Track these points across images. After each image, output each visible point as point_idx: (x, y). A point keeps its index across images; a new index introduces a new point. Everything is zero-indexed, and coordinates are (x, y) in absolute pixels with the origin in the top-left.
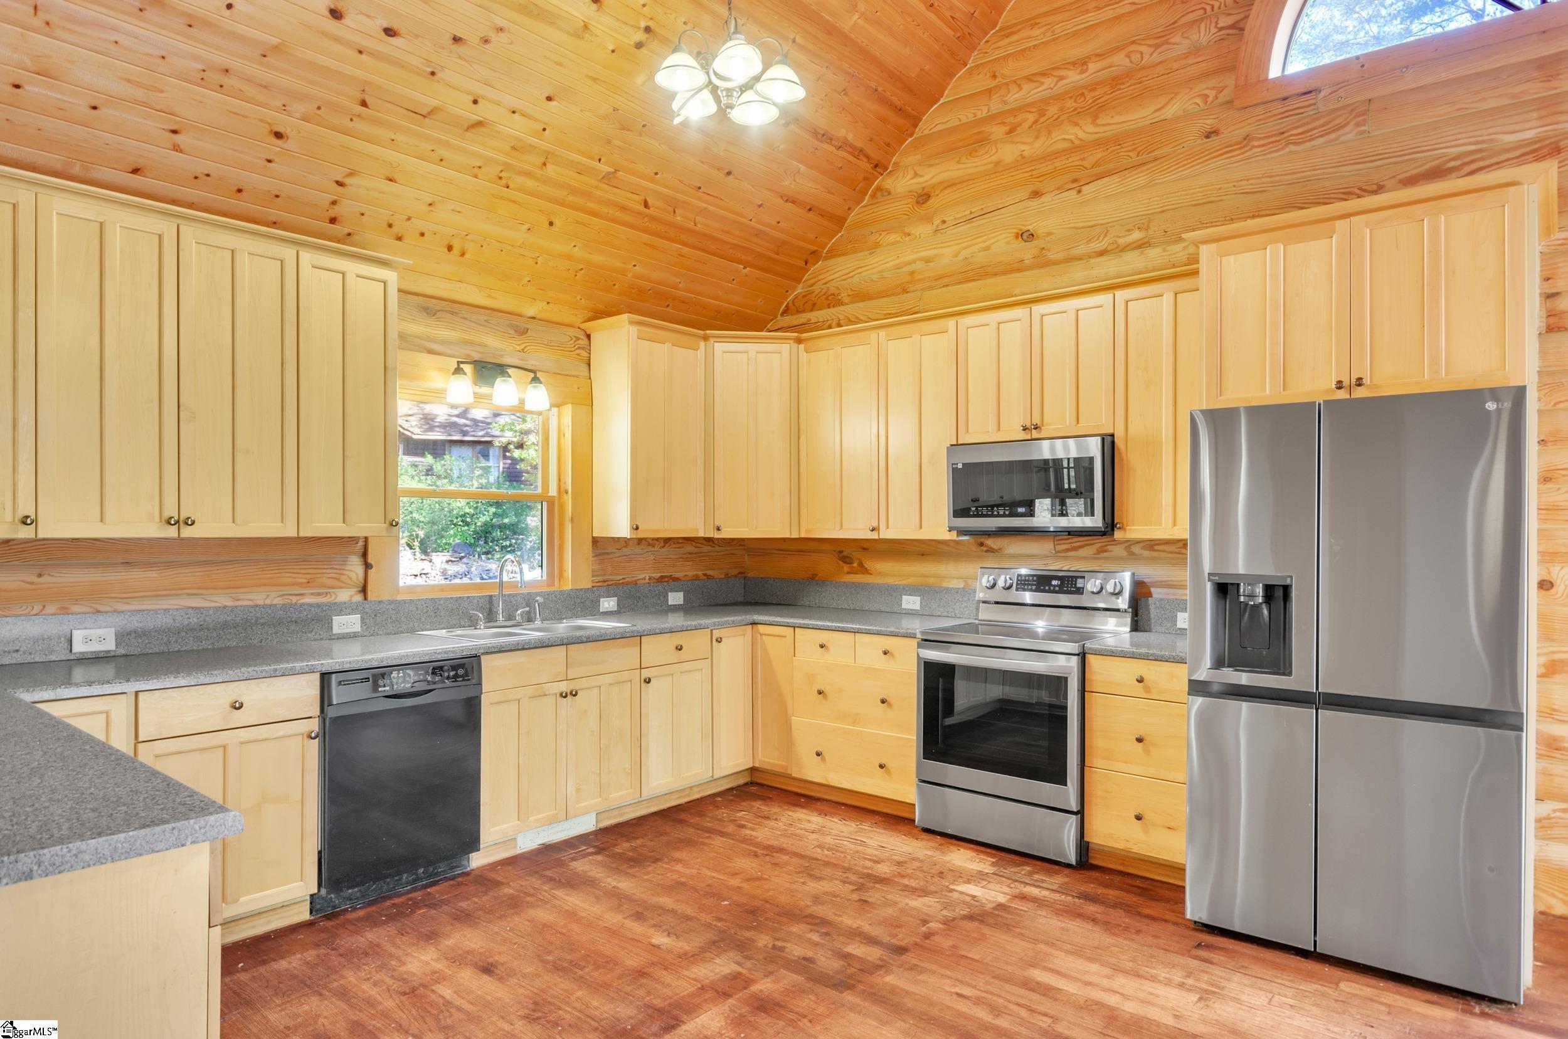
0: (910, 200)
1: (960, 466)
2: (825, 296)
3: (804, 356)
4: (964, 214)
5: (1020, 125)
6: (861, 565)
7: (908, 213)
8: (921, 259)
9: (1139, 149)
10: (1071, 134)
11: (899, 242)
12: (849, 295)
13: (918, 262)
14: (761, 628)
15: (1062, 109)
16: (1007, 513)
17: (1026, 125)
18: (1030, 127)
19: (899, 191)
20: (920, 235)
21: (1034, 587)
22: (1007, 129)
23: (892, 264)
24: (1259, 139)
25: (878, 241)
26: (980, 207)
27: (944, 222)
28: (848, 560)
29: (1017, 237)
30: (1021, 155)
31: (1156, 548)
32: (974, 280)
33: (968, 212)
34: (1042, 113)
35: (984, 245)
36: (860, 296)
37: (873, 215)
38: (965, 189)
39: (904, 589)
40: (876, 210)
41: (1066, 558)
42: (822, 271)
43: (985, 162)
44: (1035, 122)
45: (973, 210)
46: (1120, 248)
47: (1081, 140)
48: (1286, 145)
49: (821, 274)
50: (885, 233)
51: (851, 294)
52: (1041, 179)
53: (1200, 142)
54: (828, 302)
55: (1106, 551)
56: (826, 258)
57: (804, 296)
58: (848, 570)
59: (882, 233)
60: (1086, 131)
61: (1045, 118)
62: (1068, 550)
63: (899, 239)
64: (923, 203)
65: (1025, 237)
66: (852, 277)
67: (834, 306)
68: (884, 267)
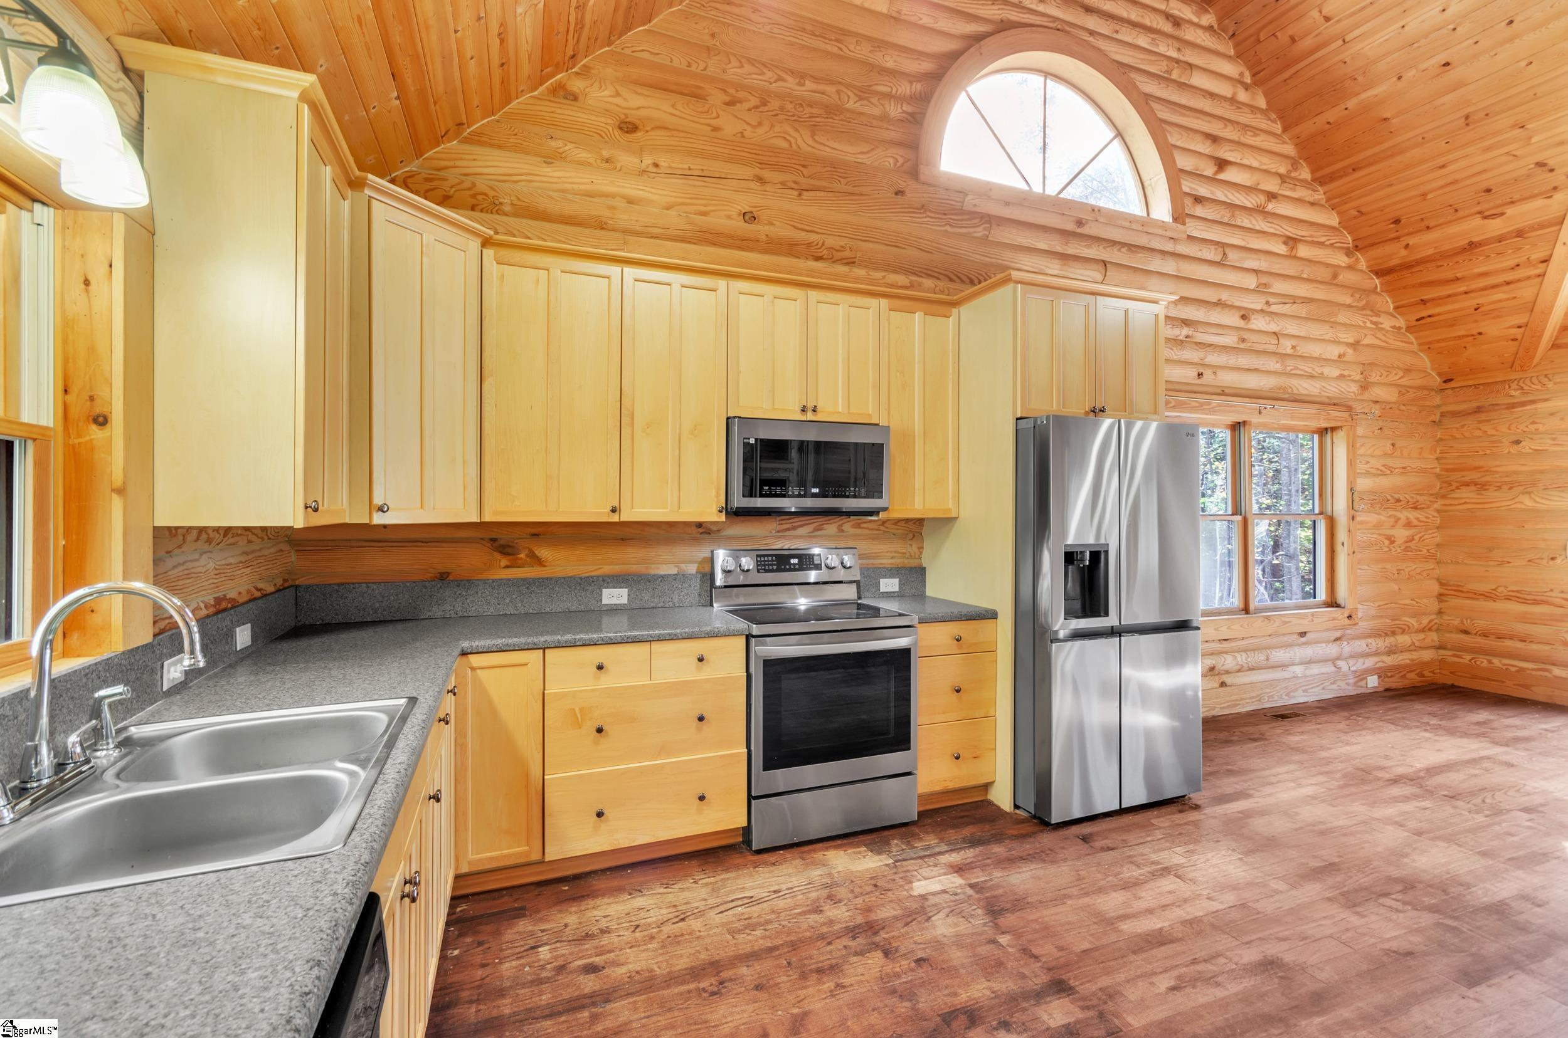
0: (610, 121)
1: (752, 441)
2: (471, 193)
3: (492, 268)
4: (681, 166)
5: (740, 102)
6: (532, 555)
7: (604, 135)
8: (624, 197)
9: (849, 179)
10: (793, 137)
11: (589, 164)
12: (512, 204)
13: (618, 198)
14: (475, 660)
15: (782, 108)
16: (802, 493)
17: (747, 105)
18: (749, 110)
19: (590, 102)
20: (621, 167)
21: (775, 567)
22: (728, 99)
23: (582, 187)
24: (932, 212)
25: (560, 151)
26: (701, 167)
27: (656, 165)
28: (509, 550)
29: (739, 215)
30: (742, 133)
31: (863, 525)
32: (689, 242)
33: (686, 166)
34: (764, 103)
35: (703, 209)
36: (528, 212)
37: (552, 115)
38: (683, 139)
39: (604, 580)
40: (559, 111)
41: (784, 537)
42: (463, 156)
43: (702, 121)
44: (756, 107)
45: (692, 167)
46: (834, 259)
47: (799, 147)
48: (946, 225)
49: (461, 159)
50: (573, 145)
51: (515, 202)
52: (763, 166)
53: (889, 194)
54: (473, 201)
55: (821, 530)
56: (467, 141)
57: (427, 180)
58: (508, 564)
59: (569, 144)
60: (803, 141)
61: (766, 109)
62: (788, 529)
63: (591, 160)
64: (627, 132)
65: (747, 217)
66: (516, 182)
67: (482, 211)
68: (568, 186)
